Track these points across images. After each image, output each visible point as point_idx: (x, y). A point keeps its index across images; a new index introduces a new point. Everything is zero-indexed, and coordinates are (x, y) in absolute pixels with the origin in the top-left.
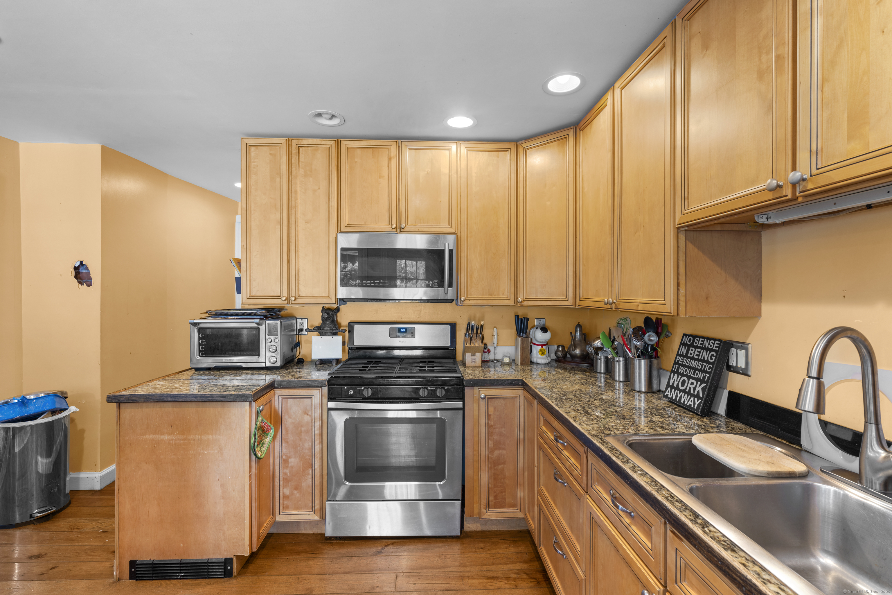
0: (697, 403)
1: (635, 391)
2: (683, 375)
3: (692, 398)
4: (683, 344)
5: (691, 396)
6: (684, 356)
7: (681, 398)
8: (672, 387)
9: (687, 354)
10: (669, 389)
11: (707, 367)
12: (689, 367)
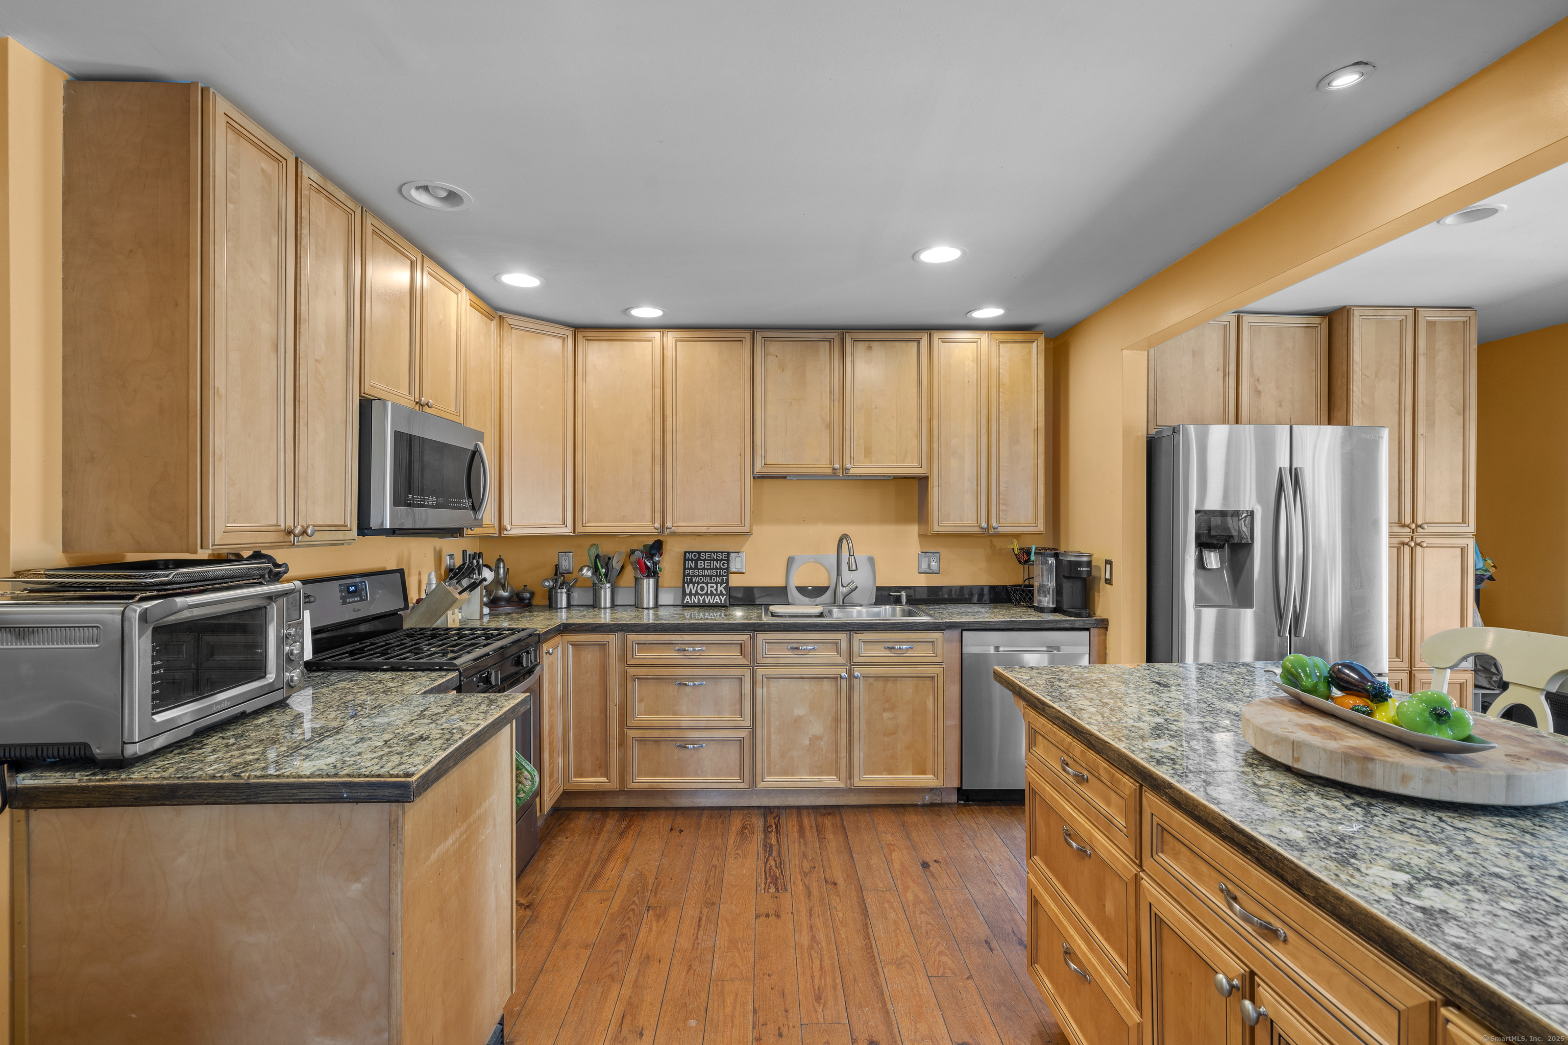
0: (723, 599)
1: (643, 608)
2: (698, 583)
3: (717, 597)
4: (689, 560)
5: (715, 595)
6: (694, 569)
7: (704, 600)
8: (691, 594)
9: (696, 568)
10: (688, 597)
11: (722, 572)
12: (703, 576)
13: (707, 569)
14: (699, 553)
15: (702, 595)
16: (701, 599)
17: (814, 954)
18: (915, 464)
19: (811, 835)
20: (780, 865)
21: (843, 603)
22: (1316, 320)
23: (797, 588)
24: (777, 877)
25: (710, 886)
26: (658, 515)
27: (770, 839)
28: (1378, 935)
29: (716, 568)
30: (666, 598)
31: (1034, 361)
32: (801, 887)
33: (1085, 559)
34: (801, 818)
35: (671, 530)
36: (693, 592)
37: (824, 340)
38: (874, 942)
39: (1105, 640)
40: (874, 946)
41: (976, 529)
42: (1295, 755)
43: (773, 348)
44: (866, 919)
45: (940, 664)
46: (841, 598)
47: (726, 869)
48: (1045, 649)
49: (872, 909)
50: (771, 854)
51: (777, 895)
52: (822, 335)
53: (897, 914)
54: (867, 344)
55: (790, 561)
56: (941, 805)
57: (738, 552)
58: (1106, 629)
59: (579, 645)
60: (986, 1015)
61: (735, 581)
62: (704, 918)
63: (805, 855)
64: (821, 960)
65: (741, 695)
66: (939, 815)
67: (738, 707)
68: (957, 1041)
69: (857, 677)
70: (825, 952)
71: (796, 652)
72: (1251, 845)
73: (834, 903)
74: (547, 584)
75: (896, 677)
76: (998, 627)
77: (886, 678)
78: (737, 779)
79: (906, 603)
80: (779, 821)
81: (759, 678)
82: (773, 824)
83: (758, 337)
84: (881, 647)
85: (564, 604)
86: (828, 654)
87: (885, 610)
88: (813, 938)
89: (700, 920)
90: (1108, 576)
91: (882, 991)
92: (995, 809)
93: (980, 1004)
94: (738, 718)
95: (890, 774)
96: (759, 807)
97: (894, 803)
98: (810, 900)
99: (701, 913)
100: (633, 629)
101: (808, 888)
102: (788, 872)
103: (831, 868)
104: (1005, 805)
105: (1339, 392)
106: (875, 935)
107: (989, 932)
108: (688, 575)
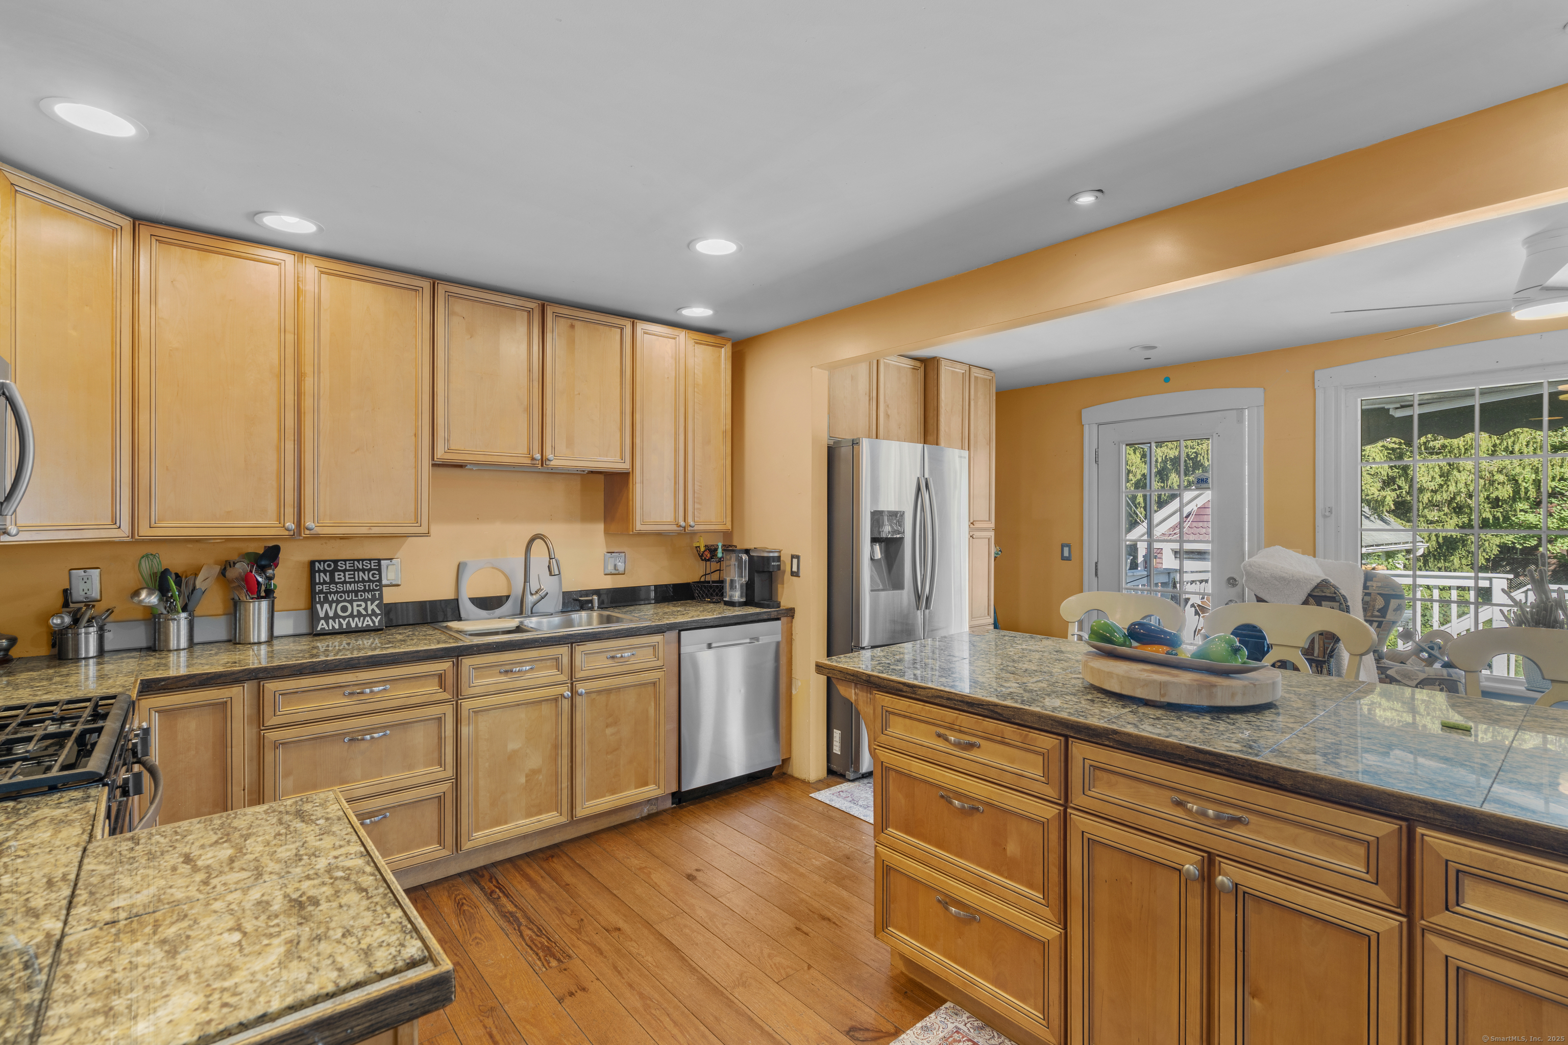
0: (377, 621)
2: (338, 602)
3: (368, 618)
4: (319, 571)
5: (365, 616)
6: (330, 583)
7: (348, 624)
8: (327, 618)
9: (332, 581)
10: (322, 622)
11: (373, 586)
12: (343, 592)
13: (350, 583)
14: (336, 562)
15: (344, 618)
16: (344, 623)
17: (657, 1013)
18: (618, 459)
19: (548, 885)
20: (540, 931)
21: (532, 613)
22: (918, 364)
23: (470, 599)
24: (548, 947)
25: (471, 990)
26: (290, 511)
27: (504, 906)
28: (1357, 796)
29: (363, 581)
30: (285, 625)
31: (723, 366)
32: (584, 947)
33: (776, 554)
34: (522, 870)
35: (312, 532)
36: (331, 614)
37: (522, 309)
38: (704, 973)
39: (791, 627)
40: (708, 977)
41: (674, 528)
42: (1162, 692)
43: (459, 307)
44: (678, 952)
45: (660, 668)
46: (530, 606)
47: (476, 962)
48: (748, 641)
49: (676, 940)
50: (520, 925)
51: (563, 966)
52: (520, 303)
53: (703, 936)
54: (570, 321)
55: (460, 568)
56: (658, 814)
57: (391, 559)
58: (793, 617)
59: (174, 710)
60: (847, 994)
61: (390, 596)
62: (495, 1032)
63: (560, 911)
64: (668, 1015)
65: (440, 739)
66: (665, 824)
67: (436, 755)
68: (844, 1029)
69: (581, 695)
70: (666, 1005)
71: (510, 675)
72: (1219, 761)
73: (634, 951)
74: (57, 621)
75: (619, 688)
76: (712, 624)
77: (608, 691)
78: (435, 846)
79: (598, 608)
80: (498, 882)
81: (465, 713)
82: (494, 888)
83: (441, 289)
84: (603, 657)
85: (92, 651)
86: (548, 674)
87: (581, 617)
88: (642, 996)
89: (491, 1036)
90: (795, 569)
91: (749, 1017)
92: (710, 803)
93: (836, 988)
94: (436, 768)
95: (613, 794)
96: (460, 875)
97: (613, 824)
98: (605, 957)
99: (485, 1027)
100: (276, 674)
101: (592, 945)
102: (557, 936)
103: (600, 914)
104: (716, 797)
105: (931, 421)
106: (700, 965)
107: (793, 919)
108: (321, 592)
